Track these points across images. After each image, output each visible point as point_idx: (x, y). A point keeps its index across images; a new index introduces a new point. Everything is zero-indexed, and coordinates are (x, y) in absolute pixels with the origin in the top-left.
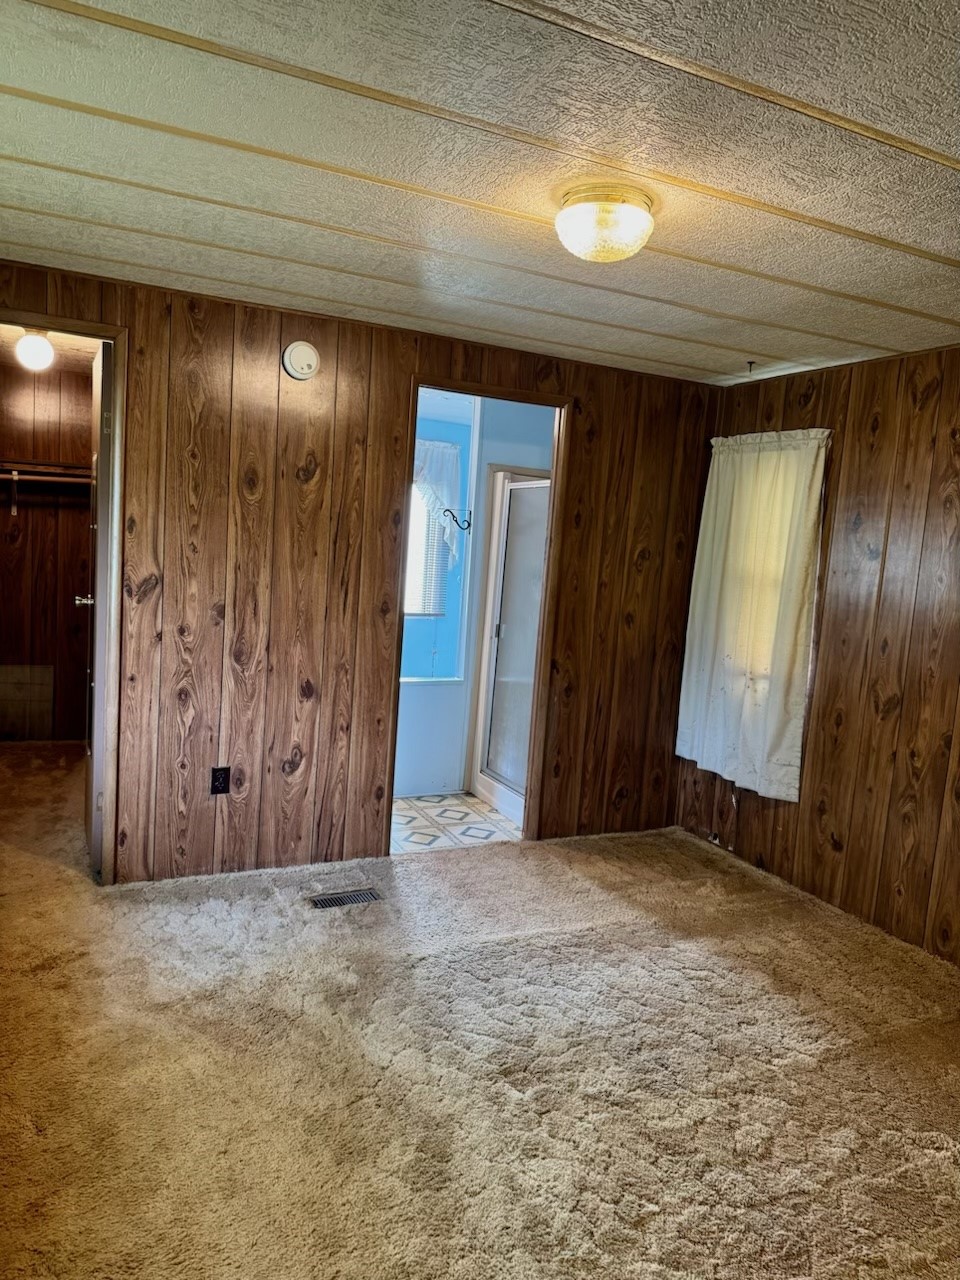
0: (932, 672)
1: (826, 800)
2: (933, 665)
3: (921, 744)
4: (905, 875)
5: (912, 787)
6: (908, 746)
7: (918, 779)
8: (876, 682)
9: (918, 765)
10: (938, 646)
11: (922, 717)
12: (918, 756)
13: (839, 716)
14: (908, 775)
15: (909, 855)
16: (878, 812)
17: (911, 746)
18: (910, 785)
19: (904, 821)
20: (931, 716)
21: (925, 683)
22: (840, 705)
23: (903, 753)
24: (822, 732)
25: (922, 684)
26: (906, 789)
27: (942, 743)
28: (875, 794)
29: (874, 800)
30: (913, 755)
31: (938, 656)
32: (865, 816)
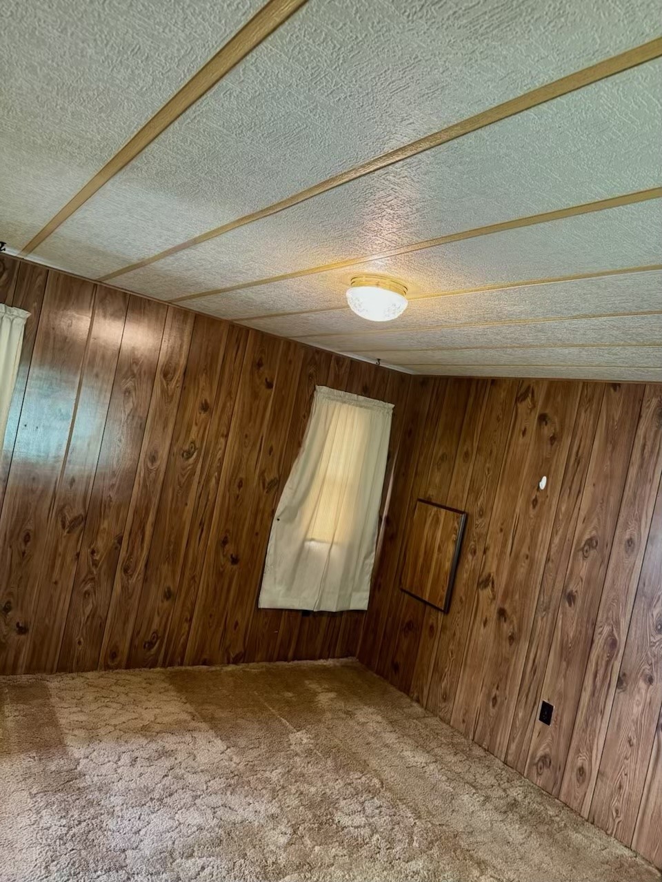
0: (111, 498)
1: (12, 600)
2: (112, 494)
3: (100, 544)
4: (84, 631)
5: (92, 573)
6: (90, 547)
7: (96, 566)
8: (64, 507)
9: (97, 557)
10: (116, 482)
11: (102, 527)
12: (98, 552)
13: (28, 535)
14: (89, 566)
15: (88, 617)
16: (63, 596)
17: (92, 547)
18: (90, 572)
19: (85, 597)
20: (109, 526)
21: (105, 506)
22: (30, 527)
23: (85, 552)
24: (9, 549)
25: (103, 505)
26: (87, 575)
27: (116, 541)
28: (59, 585)
29: (59, 590)
30: (93, 552)
31: (116, 488)
32: (51, 602)
